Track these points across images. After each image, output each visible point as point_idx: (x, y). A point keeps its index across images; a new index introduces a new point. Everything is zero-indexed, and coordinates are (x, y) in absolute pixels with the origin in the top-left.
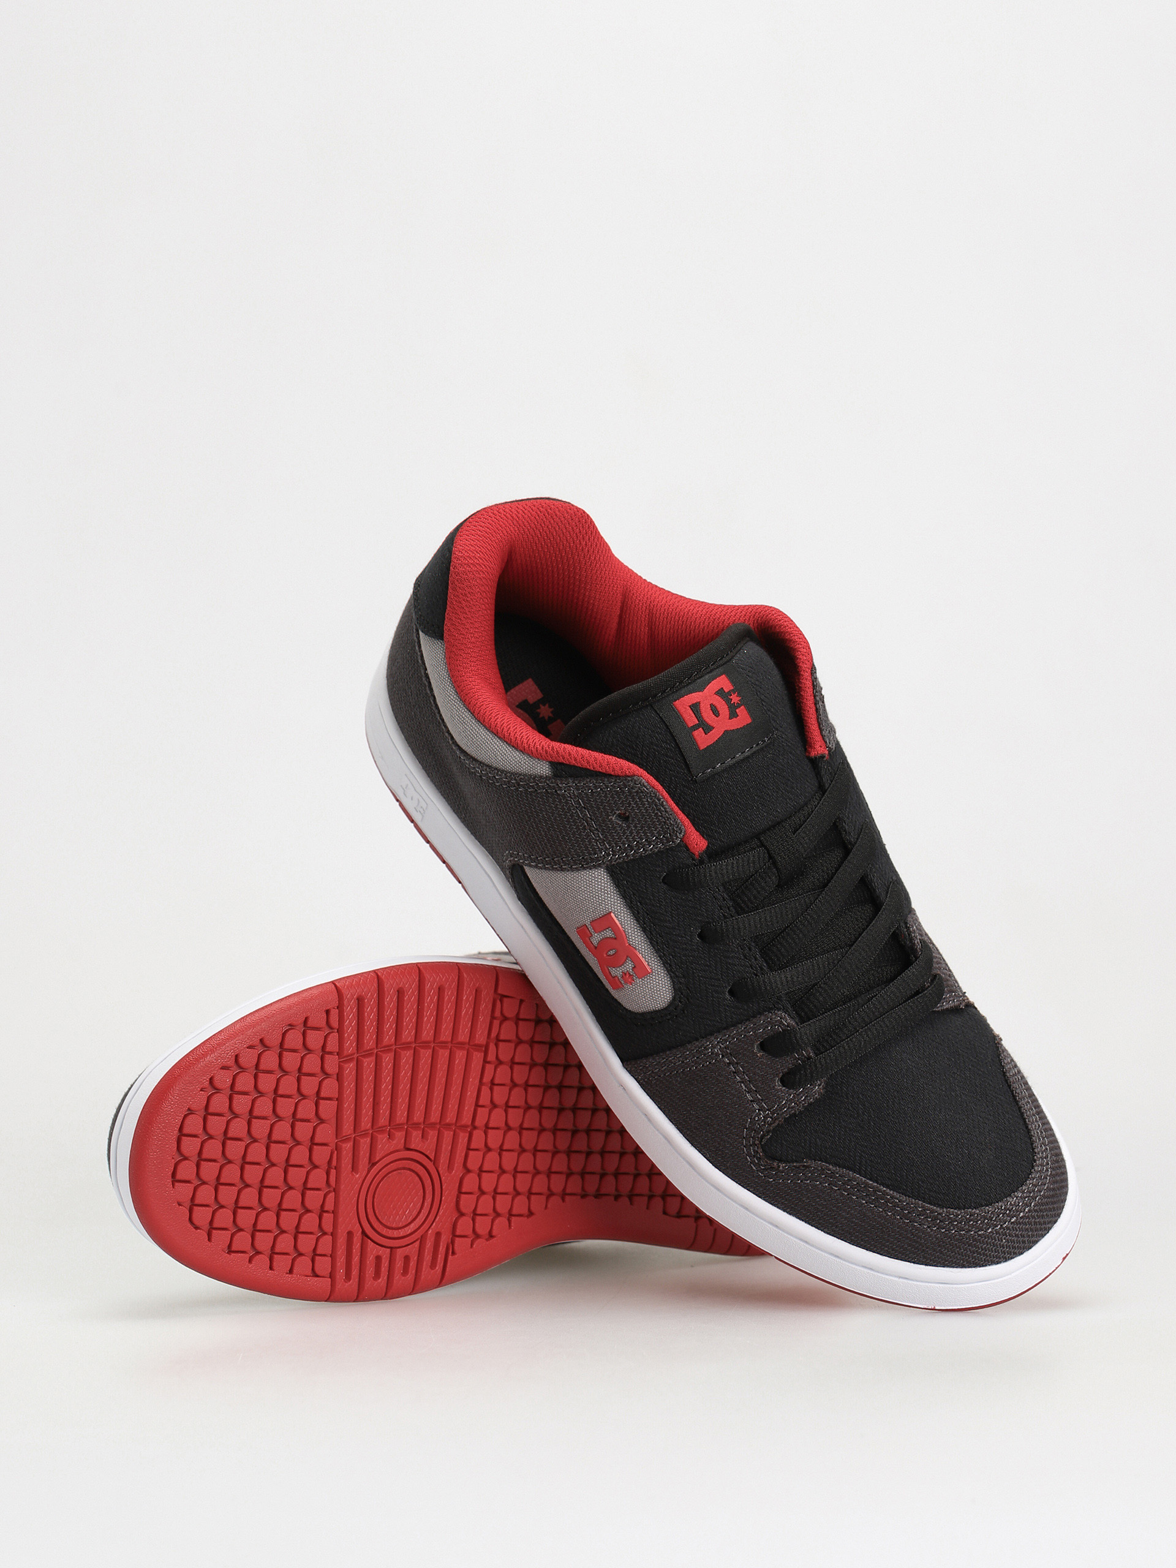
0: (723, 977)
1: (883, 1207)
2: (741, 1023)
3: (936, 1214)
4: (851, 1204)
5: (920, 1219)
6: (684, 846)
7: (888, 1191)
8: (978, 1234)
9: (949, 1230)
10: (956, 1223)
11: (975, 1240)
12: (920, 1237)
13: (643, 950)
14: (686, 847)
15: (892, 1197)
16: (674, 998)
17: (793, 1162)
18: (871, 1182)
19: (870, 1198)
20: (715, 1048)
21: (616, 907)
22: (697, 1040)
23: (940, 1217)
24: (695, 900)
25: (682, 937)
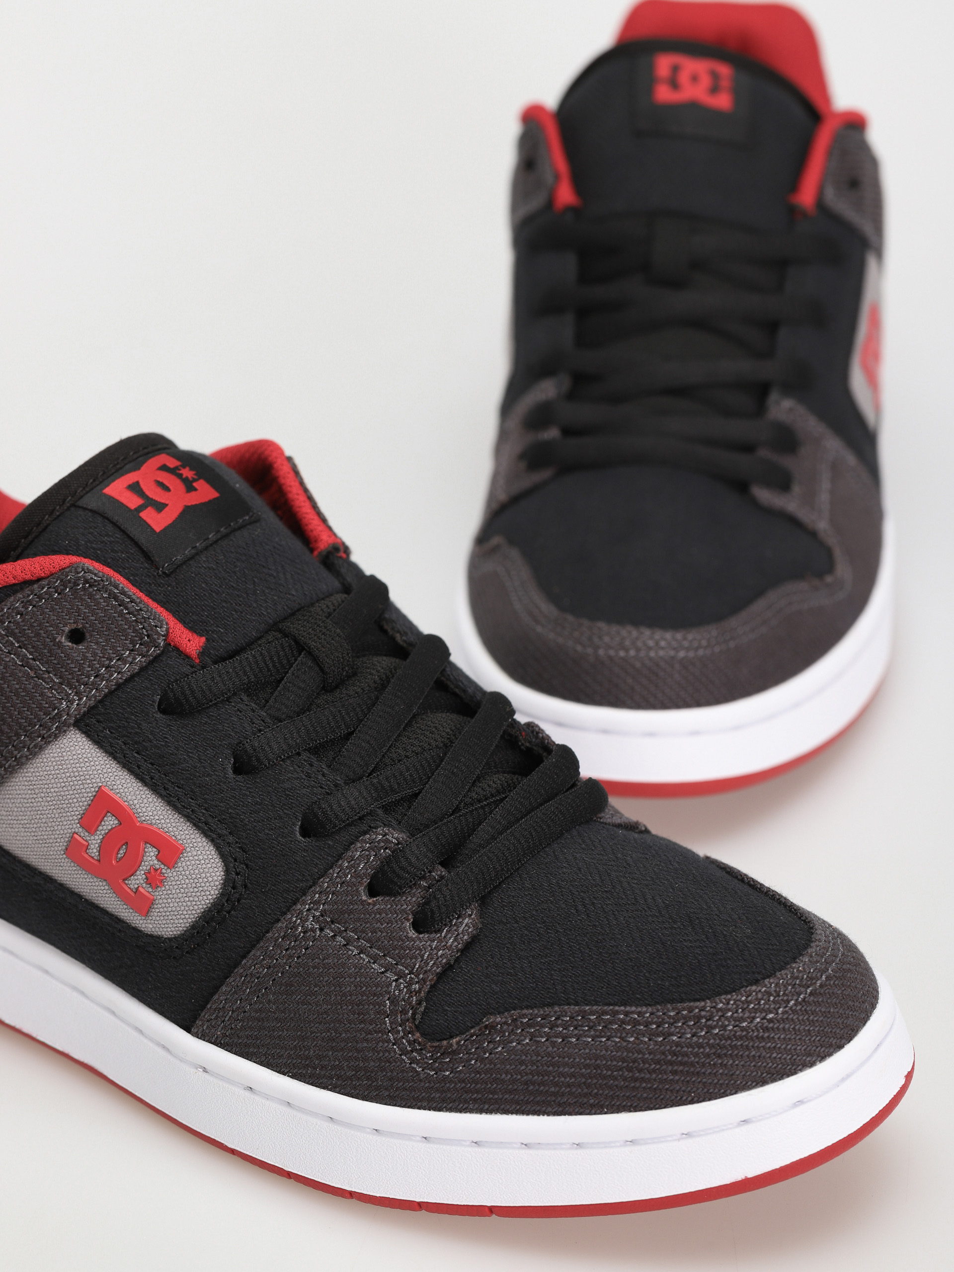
0: (286, 811)
1: (619, 1035)
2: (331, 868)
3: (697, 1010)
4: (571, 1050)
5: (676, 1027)
6: (172, 649)
7: (617, 1008)
8: (767, 1019)
9: (724, 1027)
10: (730, 1014)
11: (766, 1029)
12: (686, 1055)
13: (163, 821)
14: (177, 649)
15: (626, 1014)
16: (227, 871)
17: (468, 1030)
18: (587, 1008)
19: (596, 1031)
20: (307, 920)
21: (106, 775)
22: (278, 920)
23: (703, 1013)
24: (212, 720)
25: (209, 775)
